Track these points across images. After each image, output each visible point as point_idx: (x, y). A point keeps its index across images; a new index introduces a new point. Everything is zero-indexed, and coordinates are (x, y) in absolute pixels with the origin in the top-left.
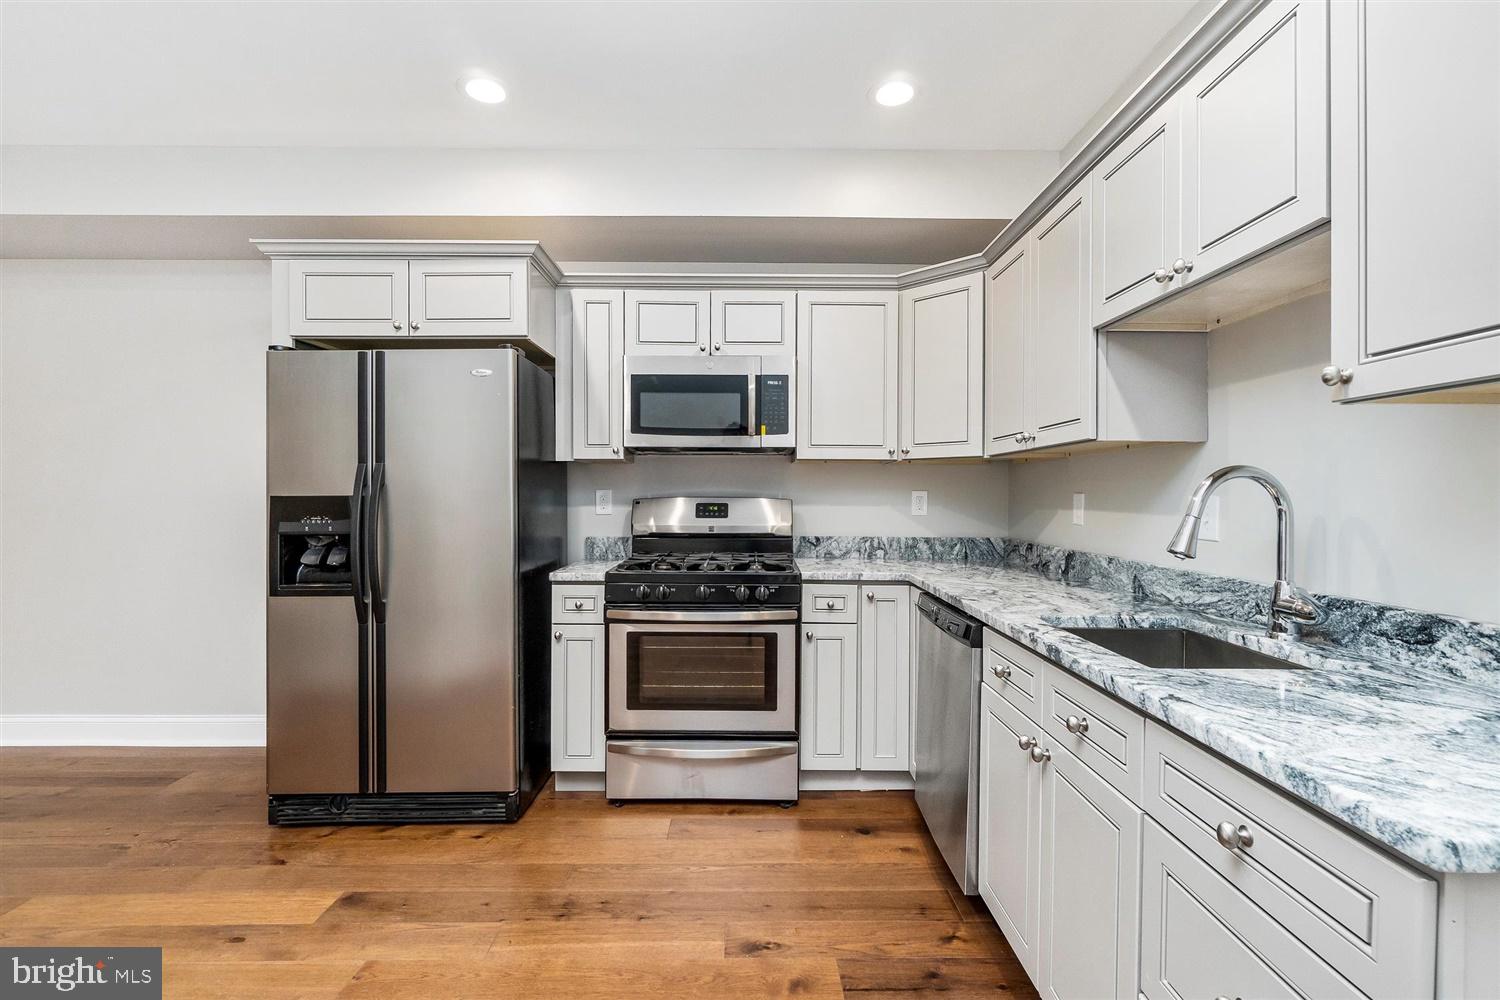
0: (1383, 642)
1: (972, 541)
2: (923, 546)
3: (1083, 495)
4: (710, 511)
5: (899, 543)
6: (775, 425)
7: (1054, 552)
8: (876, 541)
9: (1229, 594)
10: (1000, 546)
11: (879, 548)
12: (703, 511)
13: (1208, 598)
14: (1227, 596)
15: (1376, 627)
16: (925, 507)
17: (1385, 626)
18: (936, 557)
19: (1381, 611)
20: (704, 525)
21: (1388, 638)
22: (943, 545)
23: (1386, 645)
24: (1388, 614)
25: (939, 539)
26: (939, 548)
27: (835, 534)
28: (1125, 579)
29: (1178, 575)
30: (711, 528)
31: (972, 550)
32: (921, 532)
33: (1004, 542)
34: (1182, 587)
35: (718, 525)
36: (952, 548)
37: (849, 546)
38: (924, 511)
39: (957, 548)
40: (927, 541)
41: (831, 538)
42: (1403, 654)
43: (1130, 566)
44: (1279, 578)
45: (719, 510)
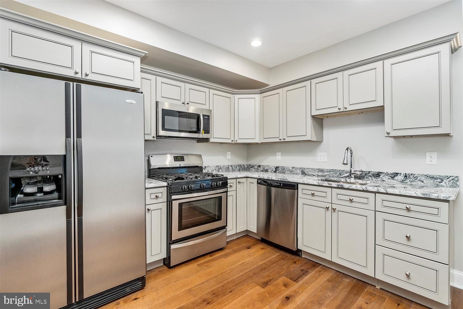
0: (370, 177)
1: (240, 165)
2: (230, 167)
3: (280, 153)
4: (178, 159)
5: (225, 167)
6: (206, 131)
7: (270, 167)
8: (220, 166)
9: (332, 172)
10: (246, 166)
11: (221, 169)
12: (176, 159)
13: (326, 174)
14: (332, 173)
15: (368, 175)
16: (230, 156)
17: (370, 175)
18: (233, 170)
19: (369, 172)
20: (178, 164)
21: (371, 176)
22: (235, 167)
23: (370, 178)
24: (370, 172)
25: (234, 165)
26: (234, 168)
27: (210, 165)
28: (298, 171)
29: (317, 169)
30: (180, 165)
31: (241, 168)
32: (230, 164)
33: (247, 165)
34: (318, 172)
35: (182, 164)
36: (237, 167)
37: (213, 169)
38: (230, 158)
39: (237, 168)
40: (231, 166)
41: (209, 166)
42: (374, 179)
43: (300, 168)
44: (351, 168)
45: (181, 159)
